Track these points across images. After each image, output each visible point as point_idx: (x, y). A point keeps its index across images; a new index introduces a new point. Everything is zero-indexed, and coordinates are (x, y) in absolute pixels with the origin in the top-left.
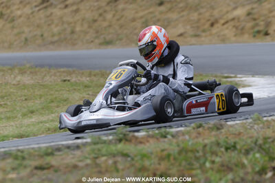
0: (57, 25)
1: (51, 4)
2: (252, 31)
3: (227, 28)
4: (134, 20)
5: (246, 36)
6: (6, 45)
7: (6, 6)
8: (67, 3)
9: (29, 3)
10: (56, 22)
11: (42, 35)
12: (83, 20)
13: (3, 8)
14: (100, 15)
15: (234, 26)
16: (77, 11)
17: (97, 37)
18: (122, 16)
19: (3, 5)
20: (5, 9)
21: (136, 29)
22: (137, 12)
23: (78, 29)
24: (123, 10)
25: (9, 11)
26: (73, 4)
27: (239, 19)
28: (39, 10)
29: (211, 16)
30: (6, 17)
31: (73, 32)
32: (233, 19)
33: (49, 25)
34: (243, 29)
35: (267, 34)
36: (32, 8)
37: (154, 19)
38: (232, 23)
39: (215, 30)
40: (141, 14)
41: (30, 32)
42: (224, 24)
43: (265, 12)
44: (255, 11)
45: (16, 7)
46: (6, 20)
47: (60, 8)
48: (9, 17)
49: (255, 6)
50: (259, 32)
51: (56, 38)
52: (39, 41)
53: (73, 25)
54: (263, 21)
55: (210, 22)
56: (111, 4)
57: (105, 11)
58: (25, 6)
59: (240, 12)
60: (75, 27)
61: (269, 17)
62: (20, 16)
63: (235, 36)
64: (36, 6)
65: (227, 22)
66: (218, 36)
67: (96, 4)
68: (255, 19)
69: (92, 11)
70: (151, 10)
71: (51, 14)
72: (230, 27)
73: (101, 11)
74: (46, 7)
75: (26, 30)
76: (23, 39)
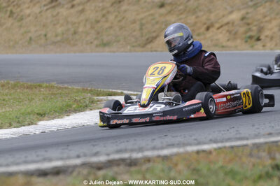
0: (62, 25)
1: (60, 4)
2: (244, 36)
3: (221, 33)
4: (134, 22)
5: (239, 41)
6: (11, 43)
7: (17, 4)
8: (75, 3)
9: (39, 2)
10: (61, 22)
11: (45, 35)
12: (87, 20)
13: (14, 6)
14: (104, 16)
15: (228, 31)
16: (82, 11)
17: (96, 39)
18: (123, 18)
19: (15, 3)
20: (16, 7)
21: (134, 31)
22: (137, 14)
23: (81, 29)
24: (125, 11)
25: (19, 10)
26: (79, 4)
27: (233, 23)
28: (47, 9)
29: (208, 19)
30: (15, 16)
31: (75, 33)
32: (228, 23)
33: (54, 25)
34: (236, 34)
35: (258, 39)
36: (41, 8)
37: (154, 22)
38: (226, 28)
39: (209, 34)
40: (142, 16)
41: (36, 31)
42: (218, 28)
43: (259, 17)
44: (250, 15)
45: (27, 5)
46: (15, 19)
47: (67, 8)
48: (18, 15)
49: (250, 10)
50: (251, 37)
51: (59, 38)
52: (43, 41)
53: (77, 25)
54: (255, 26)
55: (205, 26)
56: (115, 5)
57: (108, 12)
58: (35, 5)
59: (235, 16)
60: (78, 27)
61: (262, 22)
62: (29, 15)
63: (228, 40)
64: (45, 5)
65: (221, 26)
66: (212, 41)
67: (101, 5)
68: (248, 24)
69: (97, 11)
70: (152, 12)
71: (58, 13)
72: (224, 32)
73: (104, 12)
74: (54, 7)
75: (33, 29)
76: (28, 38)
